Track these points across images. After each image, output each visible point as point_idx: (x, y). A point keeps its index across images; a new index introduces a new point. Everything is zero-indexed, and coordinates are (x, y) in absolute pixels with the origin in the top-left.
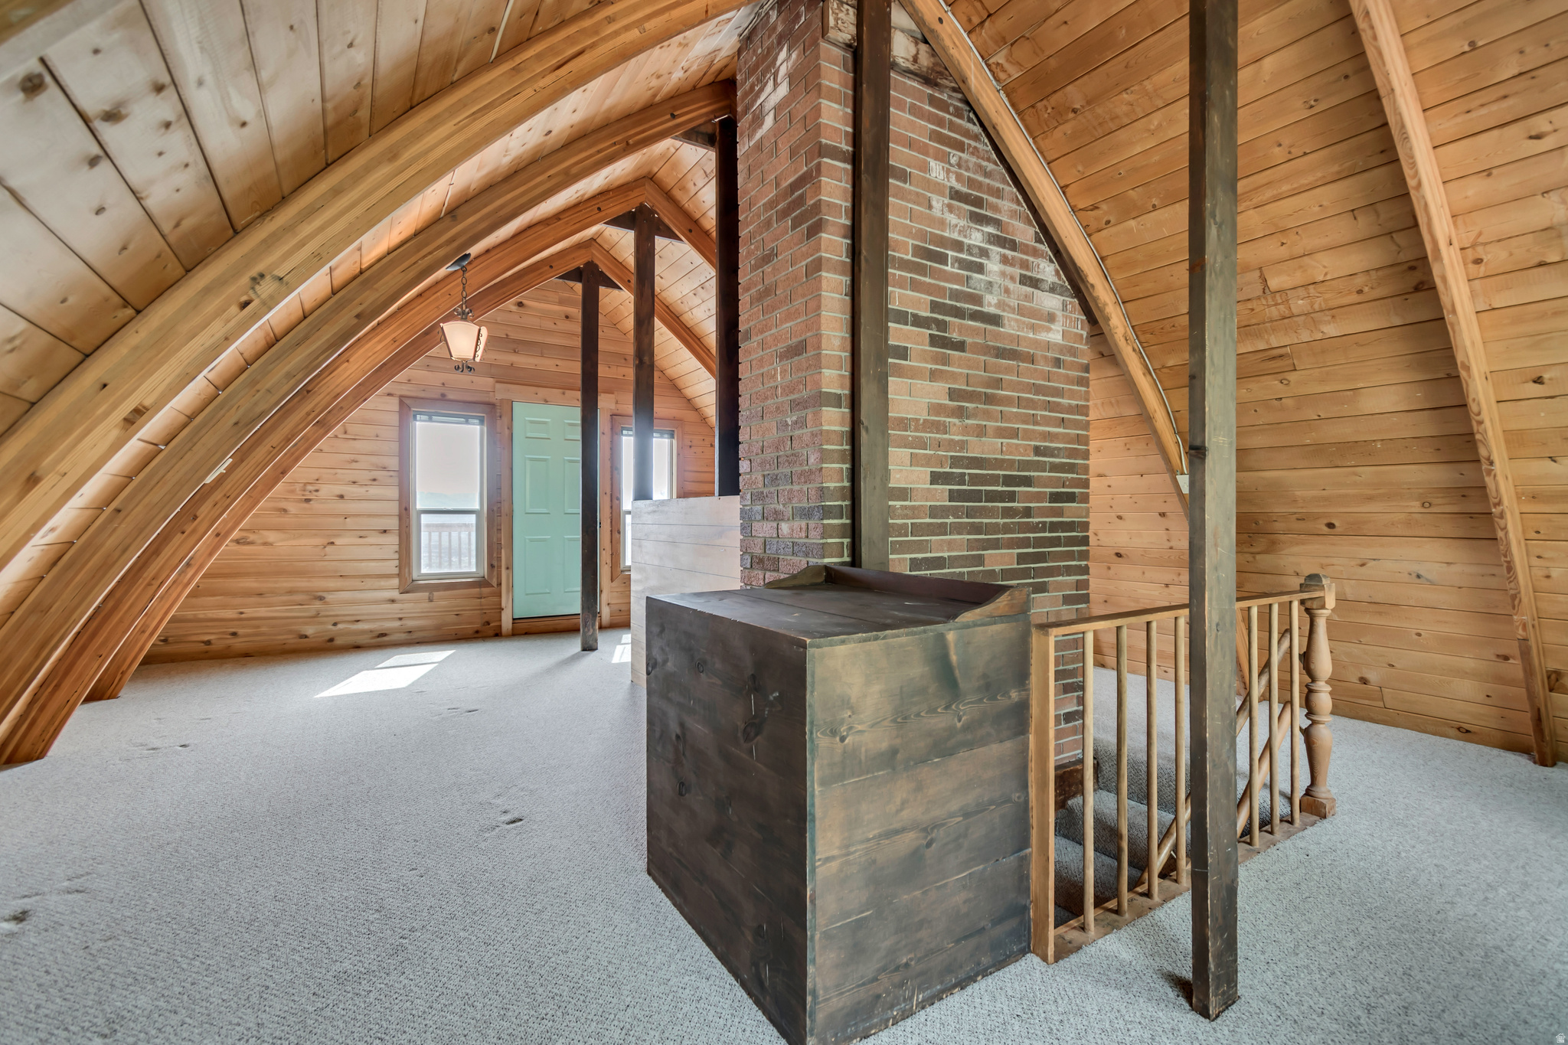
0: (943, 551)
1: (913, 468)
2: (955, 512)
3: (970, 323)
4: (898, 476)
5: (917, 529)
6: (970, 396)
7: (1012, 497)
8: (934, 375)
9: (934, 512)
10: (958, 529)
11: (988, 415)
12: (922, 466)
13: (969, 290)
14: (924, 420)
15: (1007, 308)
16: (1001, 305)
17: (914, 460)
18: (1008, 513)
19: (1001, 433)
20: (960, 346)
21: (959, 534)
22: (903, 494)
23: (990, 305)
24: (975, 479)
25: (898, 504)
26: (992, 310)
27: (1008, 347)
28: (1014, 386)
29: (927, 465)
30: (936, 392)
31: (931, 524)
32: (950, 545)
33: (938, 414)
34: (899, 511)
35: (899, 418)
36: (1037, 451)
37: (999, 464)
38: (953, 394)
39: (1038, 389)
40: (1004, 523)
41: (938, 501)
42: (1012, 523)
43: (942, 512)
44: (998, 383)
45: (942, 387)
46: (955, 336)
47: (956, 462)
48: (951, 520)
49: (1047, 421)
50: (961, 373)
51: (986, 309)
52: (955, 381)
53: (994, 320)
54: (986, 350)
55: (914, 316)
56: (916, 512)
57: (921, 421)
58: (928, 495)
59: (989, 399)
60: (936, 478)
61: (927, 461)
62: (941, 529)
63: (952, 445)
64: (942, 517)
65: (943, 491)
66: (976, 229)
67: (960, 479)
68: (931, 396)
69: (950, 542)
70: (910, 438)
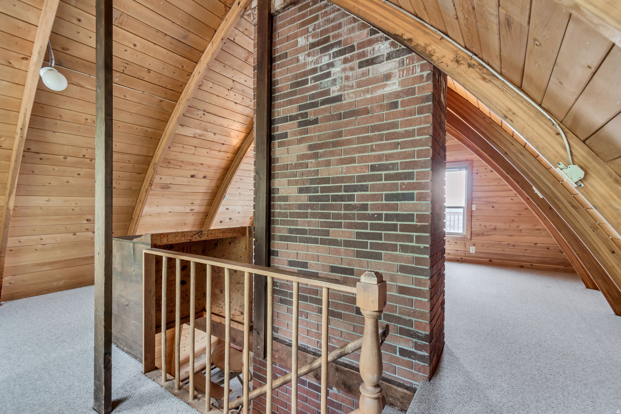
0: (304, 226)
1: (289, 187)
2: (312, 207)
3: (322, 107)
4: (282, 191)
5: (292, 215)
6: (320, 146)
7: (351, 198)
8: (300, 141)
9: (300, 207)
10: (314, 215)
11: (332, 154)
12: (294, 185)
13: (321, 90)
14: (295, 163)
15: (347, 88)
16: (342, 89)
17: (290, 183)
18: (347, 207)
19: (342, 162)
20: (316, 121)
21: (314, 218)
22: (285, 199)
23: (334, 91)
24: (324, 190)
25: (282, 203)
26: (336, 94)
27: (347, 111)
28: (351, 133)
29: (297, 184)
30: (302, 149)
31: (298, 212)
32: (309, 224)
33: (303, 159)
34: (283, 206)
35: (283, 165)
36: (373, 168)
37: (342, 179)
38: (311, 147)
39: (374, 129)
40: (345, 214)
41: (302, 201)
42: (351, 213)
43: (306, 207)
44: (340, 134)
45: (305, 145)
46: (311, 117)
47: (312, 181)
48: (309, 211)
49: (381, 147)
50: (315, 136)
51: (332, 95)
52: (312, 140)
53: (338, 99)
54: (331, 118)
55: (290, 116)
56: (291, 207)
57: (294, 164)
58: (297, 199)
59: (335, 144)
60: (301, 191)
61: (296, 183)
62: (305, 215)
63: (309, 173)
64: (304, 209)
65: (304, 196)
66: (324, 55)
67: (316, 190)
68: (299, 151)
69: (309, 222)
70: (288, 173)
